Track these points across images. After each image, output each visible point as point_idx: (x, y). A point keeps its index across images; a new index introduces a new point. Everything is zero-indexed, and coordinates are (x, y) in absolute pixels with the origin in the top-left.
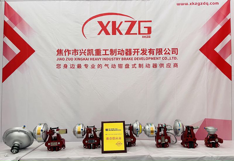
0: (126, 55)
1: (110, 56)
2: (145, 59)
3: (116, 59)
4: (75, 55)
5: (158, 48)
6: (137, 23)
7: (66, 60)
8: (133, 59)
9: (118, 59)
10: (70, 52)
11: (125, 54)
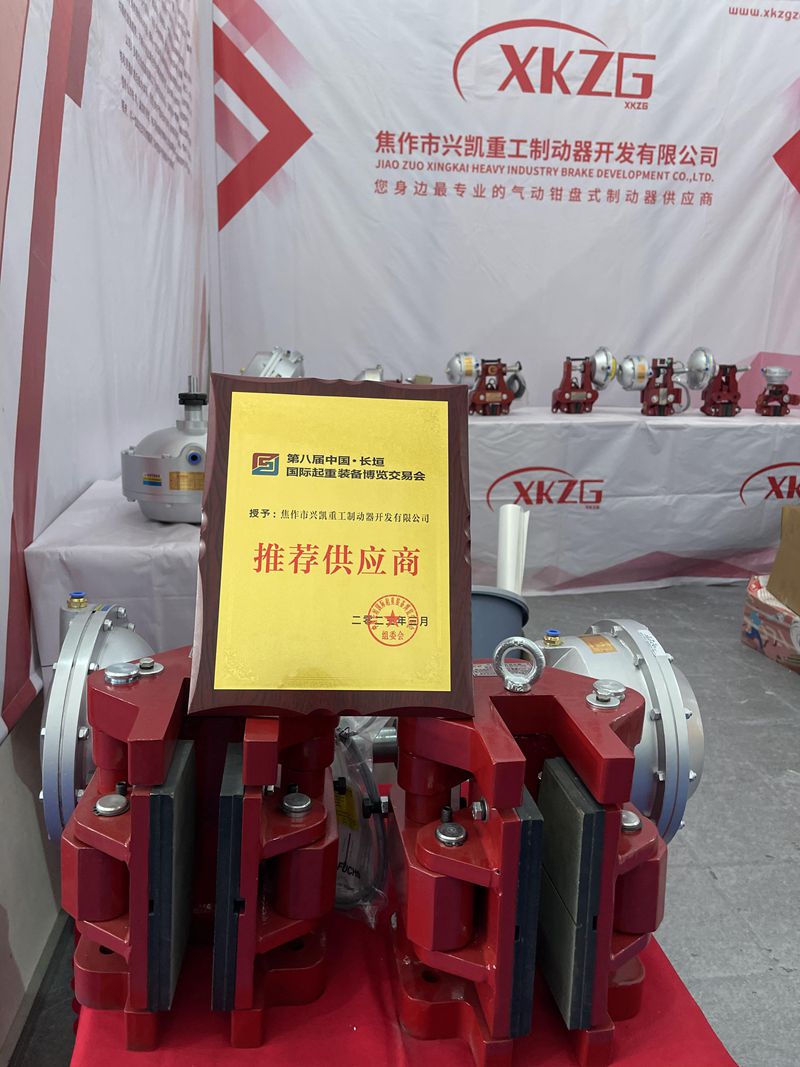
0: (576, 160)
1: (529, 162)
2: (626, 175)
3: (545, 170)
4: (430, 153)
5: (666, 144)
6: (615, 58)
7: (404, 168)
8: (595, 173)
9: (553, 173)
10: (416, 143)
11: (572, 158)
